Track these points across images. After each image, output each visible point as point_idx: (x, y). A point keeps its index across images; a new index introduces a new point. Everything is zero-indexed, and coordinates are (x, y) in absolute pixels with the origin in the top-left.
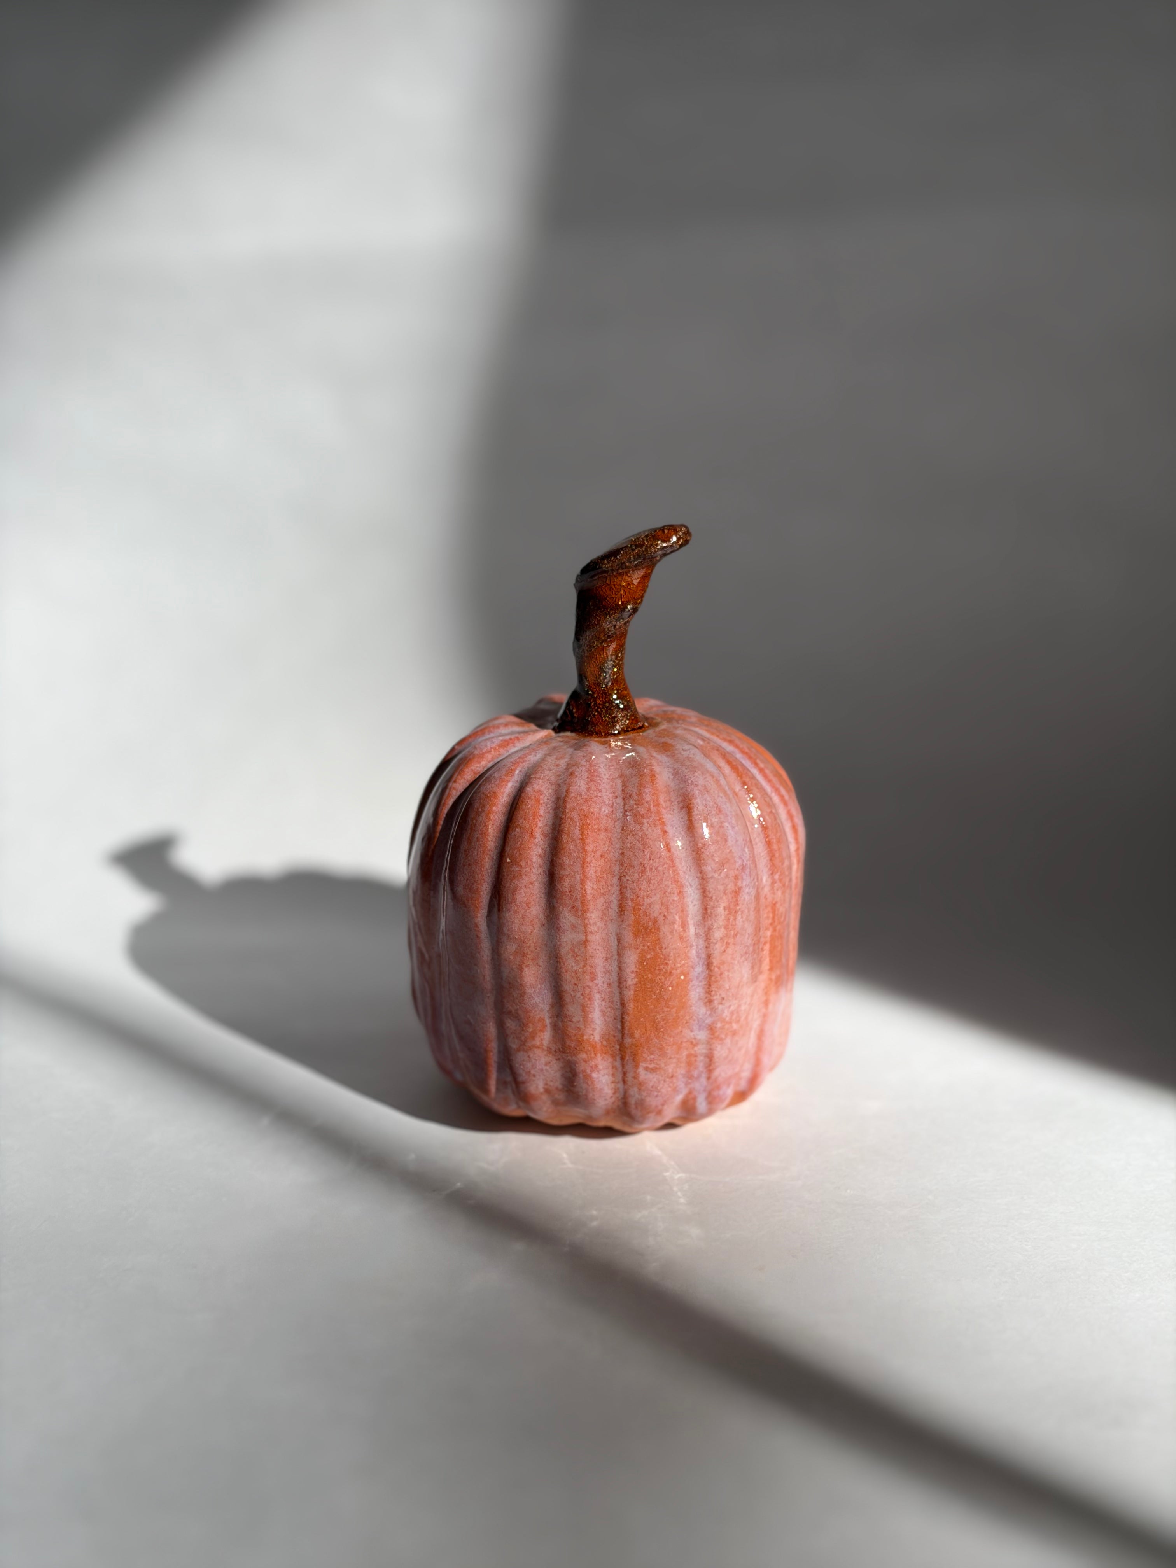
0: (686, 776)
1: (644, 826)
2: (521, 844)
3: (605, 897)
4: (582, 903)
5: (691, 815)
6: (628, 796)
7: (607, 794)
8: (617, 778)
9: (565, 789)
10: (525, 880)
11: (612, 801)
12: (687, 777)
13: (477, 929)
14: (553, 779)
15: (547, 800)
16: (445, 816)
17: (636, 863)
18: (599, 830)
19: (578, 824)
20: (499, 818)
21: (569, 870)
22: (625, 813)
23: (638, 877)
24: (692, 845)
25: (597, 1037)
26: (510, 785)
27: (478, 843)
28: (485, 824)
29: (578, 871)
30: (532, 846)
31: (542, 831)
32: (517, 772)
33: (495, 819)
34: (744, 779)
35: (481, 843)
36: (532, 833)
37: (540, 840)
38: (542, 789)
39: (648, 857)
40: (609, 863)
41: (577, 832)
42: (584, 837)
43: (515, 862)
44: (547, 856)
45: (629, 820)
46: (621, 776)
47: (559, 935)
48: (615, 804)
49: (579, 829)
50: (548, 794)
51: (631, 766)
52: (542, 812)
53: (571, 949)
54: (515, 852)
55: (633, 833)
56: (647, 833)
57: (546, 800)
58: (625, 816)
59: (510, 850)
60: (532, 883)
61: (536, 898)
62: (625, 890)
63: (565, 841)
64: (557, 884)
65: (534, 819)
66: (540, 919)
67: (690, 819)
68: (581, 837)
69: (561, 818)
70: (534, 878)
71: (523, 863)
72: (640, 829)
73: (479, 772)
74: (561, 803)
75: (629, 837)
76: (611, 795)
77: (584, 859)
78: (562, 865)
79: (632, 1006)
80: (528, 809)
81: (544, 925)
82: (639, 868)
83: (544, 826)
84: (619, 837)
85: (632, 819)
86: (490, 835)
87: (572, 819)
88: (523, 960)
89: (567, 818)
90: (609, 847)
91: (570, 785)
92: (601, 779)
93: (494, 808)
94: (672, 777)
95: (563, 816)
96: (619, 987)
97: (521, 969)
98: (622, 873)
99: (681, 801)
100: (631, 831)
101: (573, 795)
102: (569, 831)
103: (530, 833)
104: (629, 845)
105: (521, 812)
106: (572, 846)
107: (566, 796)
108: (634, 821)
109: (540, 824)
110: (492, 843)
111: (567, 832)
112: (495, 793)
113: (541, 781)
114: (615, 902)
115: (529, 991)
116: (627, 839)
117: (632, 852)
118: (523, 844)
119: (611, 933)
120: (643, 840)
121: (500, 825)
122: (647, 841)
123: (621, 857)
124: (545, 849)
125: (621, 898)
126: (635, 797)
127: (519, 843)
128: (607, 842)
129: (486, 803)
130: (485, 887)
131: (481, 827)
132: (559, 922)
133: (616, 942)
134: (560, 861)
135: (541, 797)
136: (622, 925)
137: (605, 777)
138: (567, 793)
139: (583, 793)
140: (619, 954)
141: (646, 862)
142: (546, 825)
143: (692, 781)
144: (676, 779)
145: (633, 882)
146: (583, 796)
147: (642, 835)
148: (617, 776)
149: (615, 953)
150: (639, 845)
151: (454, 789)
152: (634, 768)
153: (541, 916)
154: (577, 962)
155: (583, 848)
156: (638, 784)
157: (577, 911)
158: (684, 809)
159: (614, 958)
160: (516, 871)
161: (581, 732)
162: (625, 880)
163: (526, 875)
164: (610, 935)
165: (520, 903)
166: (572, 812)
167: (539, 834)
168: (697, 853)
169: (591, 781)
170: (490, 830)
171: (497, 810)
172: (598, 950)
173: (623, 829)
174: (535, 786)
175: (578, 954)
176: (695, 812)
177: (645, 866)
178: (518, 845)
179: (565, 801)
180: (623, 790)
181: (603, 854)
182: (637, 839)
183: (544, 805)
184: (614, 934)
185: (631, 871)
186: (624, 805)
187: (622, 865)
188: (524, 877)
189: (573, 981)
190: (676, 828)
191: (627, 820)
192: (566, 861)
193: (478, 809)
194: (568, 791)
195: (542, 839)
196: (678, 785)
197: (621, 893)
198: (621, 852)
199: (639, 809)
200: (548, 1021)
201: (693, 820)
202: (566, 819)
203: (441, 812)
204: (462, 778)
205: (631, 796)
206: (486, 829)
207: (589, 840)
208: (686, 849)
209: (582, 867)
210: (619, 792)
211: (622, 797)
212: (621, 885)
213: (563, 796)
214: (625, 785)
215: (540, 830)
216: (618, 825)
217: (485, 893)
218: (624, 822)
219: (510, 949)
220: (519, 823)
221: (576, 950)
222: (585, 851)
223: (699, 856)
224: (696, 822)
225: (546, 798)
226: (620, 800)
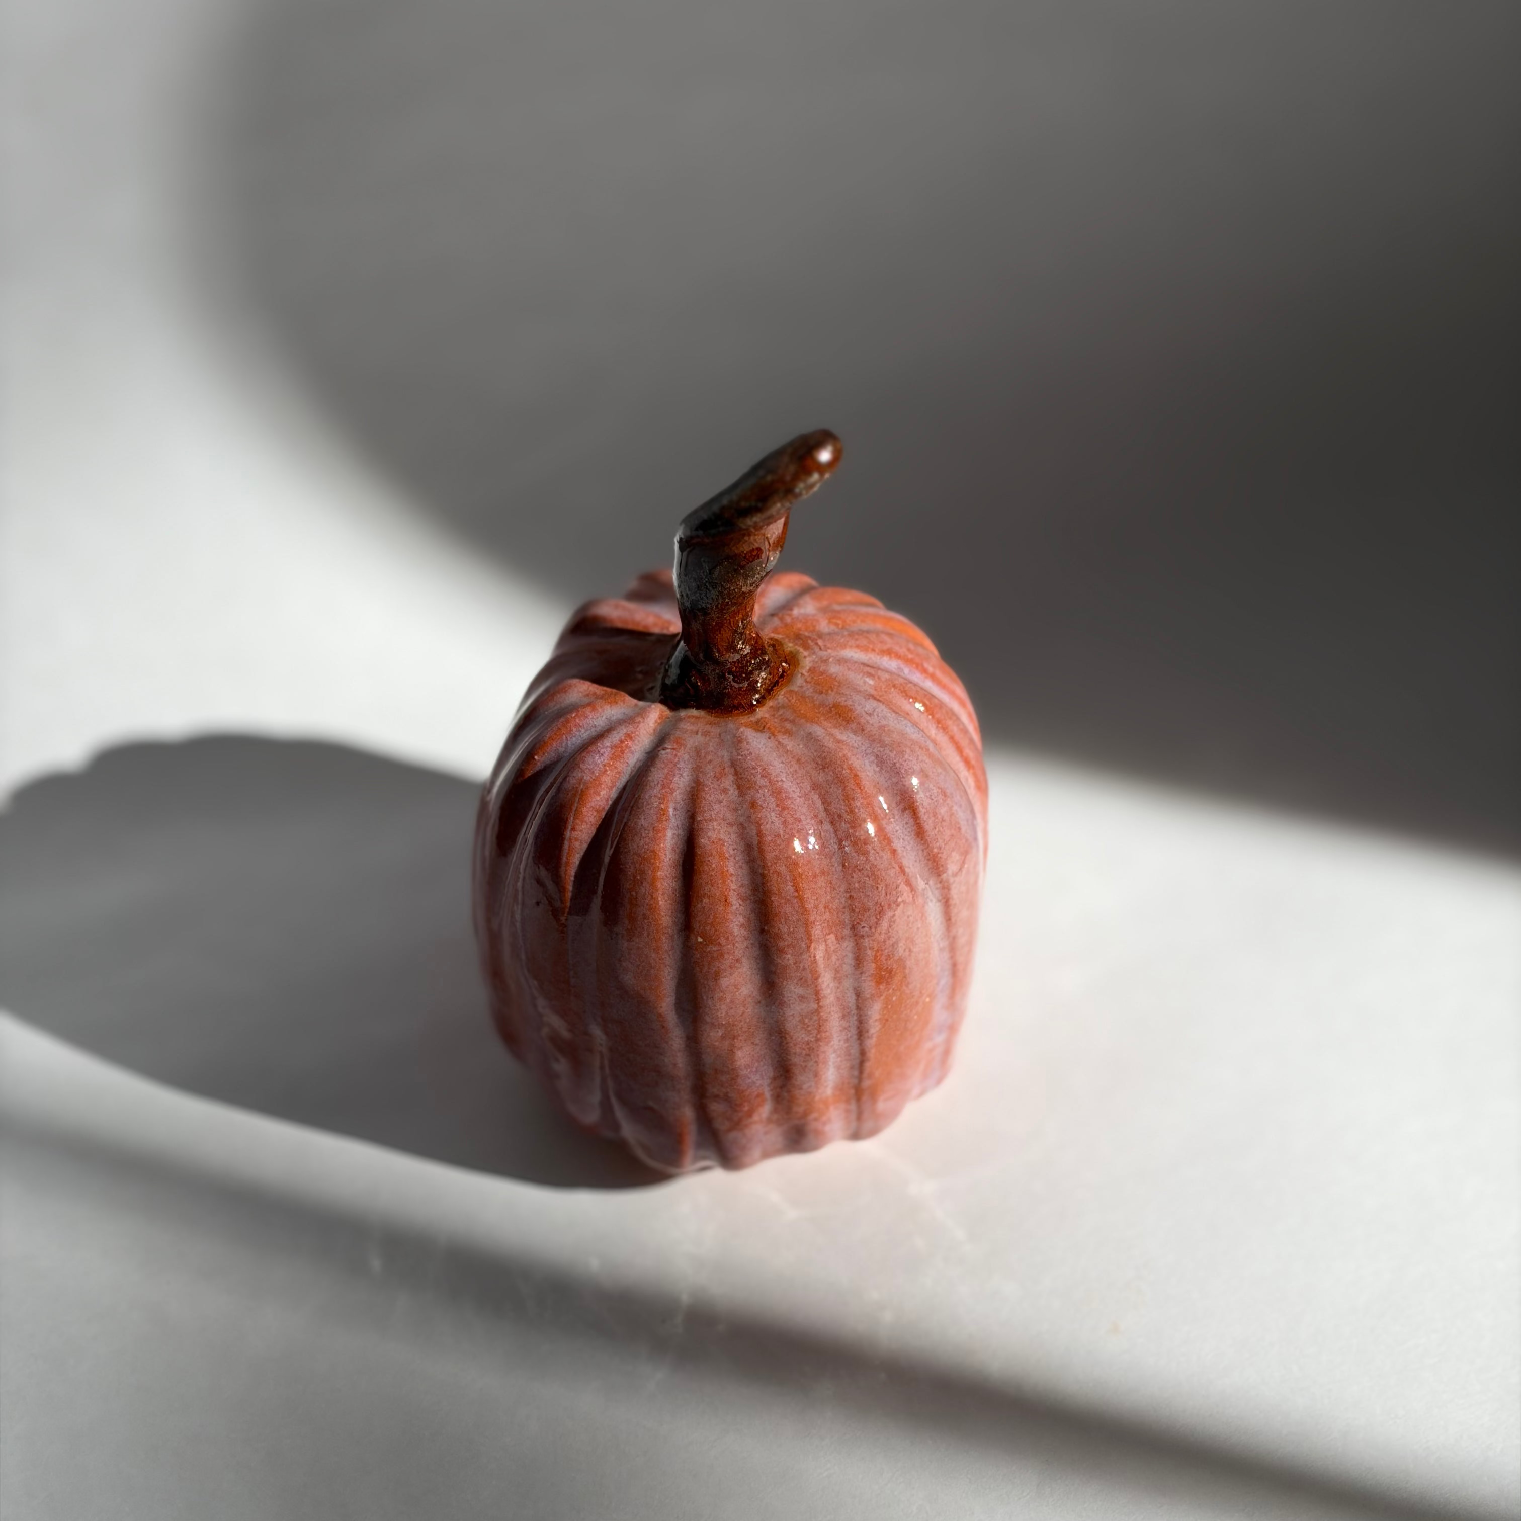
0: (895, 763)
1: (871, 854)
2: (715, 918)
3: (837, 954)
4: (811, 972)
5: (918, 817)
6: (836, 817)
7: (808, 821)
8: (810, 792)
9: (755, 832)
10: (729, 959)
11: (818, 829)
12: (898, 765)
13: (661, 1019)
14: (730, 816)
15: (734, 850)
16: (572, 878)
17: (870, 904)
18: (815, 876)
19: (788, 878)
20: (669, 884)
21: (789, 939)
22: (840, 844)
23: (876, 920)
24: (925, 854)
25: (829, 1092)
26: (669, 834)
27: (646, 921)
28: (652, 896)
29: (802, 938)
30: (730, 917)
31: (738, 895)
32: (671, 811)
33: (663, 887)
34: (937, 716)
35: (651, 920)
36: (726, 901)
37: (738, 906)
38: (722, 837)
39: (884, 892)
40: (835, 913)
41: (790, 888)
42: (801, 893)
43: (709, 940)
44: (753, 925)
45: (848, 852)
46: (815, 786)
47: (782, 1010)
48: (823, 834)
49: (792, 884)
50: (732, 842)
51: (821, 767)
52: (732, 870)
53: (800, 1021)
54: (708, 928)
55: (858, 867)
56: (875, 864)
57: (732, 852)
58: (841, 847)
59: (700, 927)
60: (738, 960)
61: (747, 976)
62: (862, 940)
63: (776, 904)
64: (775, 958)
65: (724, 882)
66: (754, 997)
67: (918, 822)
68: (796, 894)
69: (763, 876)
70: (738, 953)
71: (723, 941)
72: (867, 860)
73: (603, 808)
74: (756, 853)
75: (854, 875)
76: (813, 822)
77: (807, 920)
78: (778, 936)
79: (873, 1051)
80: (713, 870)
81: (759, 1002)
82: (876, 910)
83: (740, 887)
84: (842, 877)
85: (853, 851)
86: (661, 908)
87: (779, 874)
88: (733, 1043)
89: (772, 873)
90: (831, 894)
91: (759, 824)
92: (793, 800)
93: (659, 873)
94: (878, 769)
95: (766, 872)
96: (859, 1039)
97: (732, 1052)
98: (854, 921)
99: (900, 802)
100: (856, 866)
101: (769, 838)
102: (779, 889)
103: (724, 901)
104: (857, 885)
105: (704, 876)
106: (788, 909)
107: (759, 842)
108: (856, 852)
109: (733, 886)
110: (668, 918)
111: (776, 892)
112: (653, 851)
113: (715, 823)
114: (850, 955)
115: (744, 1072)
116: (853, 877)
117: (863, 892)
118: (717, 918)
119: (847, 989)
120: (874, 875)
121: (673, 893)
122: (879, 873)
123: (849, 902)
124: (747, 917)
125: (857, 949)
126: (848, 817)
127: (711, 917)
128: (828, 889)
129: (646, 868)
130: (667, 971)
131: (647, 901)
132: (781, 998)
133: (854, 997)
134: (776, 930)
135: (725, 848)
136: (861, 977)
137: (795, 796)
138: (760, 837)
139: (781, 833)
140: (858, 1008)
141: (882, 899)
142: (742, 886)
143: (906, 770)
144: (883, 771)
145: (870, 928)
146: (782, 836)
147: (871, 868)
148: (809, 788)
149: (854, 1007)
150: (870, 882)
151: (576, 840)
152: (826, 770)
153: (756, 993)
154: (809, 1032)
155: (803, 907)
156: (843, 795)
157: (806, 981)
158: (907, 812)
159: (853, 1013)
160: (714, 951)
161: (714, 708)
162: (860, 928)
163: (728, 953)
164: (846, 991)
165: (727, 987)
166: (775, 863)
167: (735, 899)
168: (934, 861)
169: (784, 809)
170: (661, 903)
171: (664, 874)
172: (833, 1011)
173: (844, 866)
174: (710, 834)
175: (809, 1024)
176: (922, 811)
177: (883, 904)
178: (710, 921)
179: (761, 851)
180: (826, 810)
181: (827, 905)
182: (865, 874)
183: (732, 859)
184: (851, 990)
185: (865, 916)
186: (836, 832)
187: (853, 911)
188: (726, 956)
189: (804, 1052)
190: (903, 839)
191: (846, 853)
192: (784, 929)
193: (635, 877)
194: (760, 834)
195: (740, 905)
196: (889, 779)
197: (857, 944)
198: (848, 895)
199: (857, 834)
200: (767, 1094)
201: (922, 822)
202: (771, 875)
203: (566, 874)
204: (582, 822)
205: (840, 816)
206: (654, 903)
207: (807, 895)
208: (920, 861)
209: (806, 931)
210: (823, 814)
211: (828, 820)
212: (856, 935)
213: (755, 842)
214: (825, 802)
215: (736, 894)
216: (836, 860)
217: (669, 978)
218: (843, 856)
219: (712, 1036)
220: (706, 892)
221: (806, 1020)
222: (806, 910)
223: (937, 864)
224: (926, 824)
225: (731, 848)
226: (827, 826)
